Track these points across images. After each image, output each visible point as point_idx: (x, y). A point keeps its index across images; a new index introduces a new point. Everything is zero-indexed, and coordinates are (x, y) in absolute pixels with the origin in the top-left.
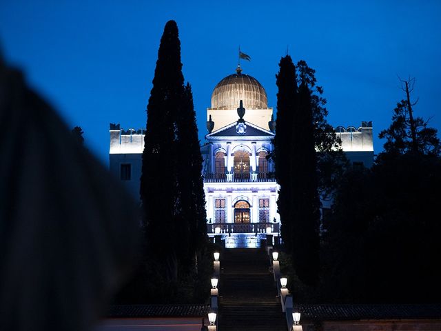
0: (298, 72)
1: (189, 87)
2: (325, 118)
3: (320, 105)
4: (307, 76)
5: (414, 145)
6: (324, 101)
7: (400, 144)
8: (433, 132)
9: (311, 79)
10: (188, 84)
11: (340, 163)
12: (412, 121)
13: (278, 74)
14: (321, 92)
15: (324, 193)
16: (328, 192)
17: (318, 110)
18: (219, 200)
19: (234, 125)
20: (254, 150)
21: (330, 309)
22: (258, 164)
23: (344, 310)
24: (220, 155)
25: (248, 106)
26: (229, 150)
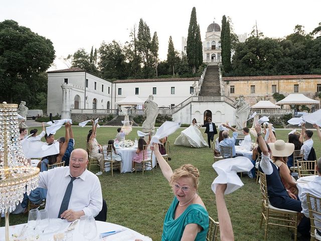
0: (227, 19)
5: (258, 36)
7: (253, 37)
8: (262, 33)
9: (230, 21)
11: (238, 42)
12: (257, 31)
15: (233, 50)
18: (208, 54)
19: (212, 35)
20: (217, 42)
21: (231, 78)
22: (218, 45)
23: (235, 78)
24: (208, 43)
25: (216, 31)
26: (210, 42)
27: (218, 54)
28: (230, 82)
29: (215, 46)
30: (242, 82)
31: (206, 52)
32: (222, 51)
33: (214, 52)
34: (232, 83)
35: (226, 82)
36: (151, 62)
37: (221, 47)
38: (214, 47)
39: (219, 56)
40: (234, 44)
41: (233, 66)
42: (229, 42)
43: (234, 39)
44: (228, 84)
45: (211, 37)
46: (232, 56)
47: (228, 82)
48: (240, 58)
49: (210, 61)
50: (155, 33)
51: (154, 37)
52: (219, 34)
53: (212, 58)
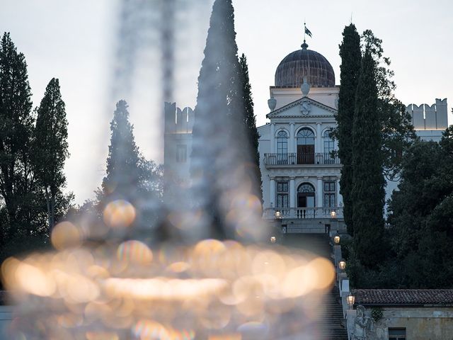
0: (363, 42)
1: (243, 57)
2: (392, 92)
3: (387, 77)
4: (374, 46)
6: (392, 73)
9: (378, 49)
10: (243, 55)
11: (410, 140)
13: (341, 44)
14: (389, 64)
15: (391, 172)
16: (395, 172)
17: (385, 83)
18: (282, 184)
19: (297, 103)
20: (319, 130)
21: (391, 294)
22: (324, 145)
23: (406, 295)
24: (282, 135)
25: (314, 83)
26: (292, 130)
27: (328, 182)
28: (387, 312)
29: (311, 148)
30: (438, 313)
31: (274, 174)
32: (346, 172)
33: (305, 173)
34: (395, 317)
35: (368, 312)
36: (26, 209)
37: (342, 154)
38: (306, 155)
39: (329, 194)
40: (397, 145)
41: (394, 241)
42: (376, 138)
43: (395, 124)
44: (377, 318)
45: (295, 111)
46: (388, 197)
47: (377, 309)
48: (424, 207)
49: (293, 214)
50: (54, 84)
51: (47, 102)
52: (329, 98)
53: (302, 201)
